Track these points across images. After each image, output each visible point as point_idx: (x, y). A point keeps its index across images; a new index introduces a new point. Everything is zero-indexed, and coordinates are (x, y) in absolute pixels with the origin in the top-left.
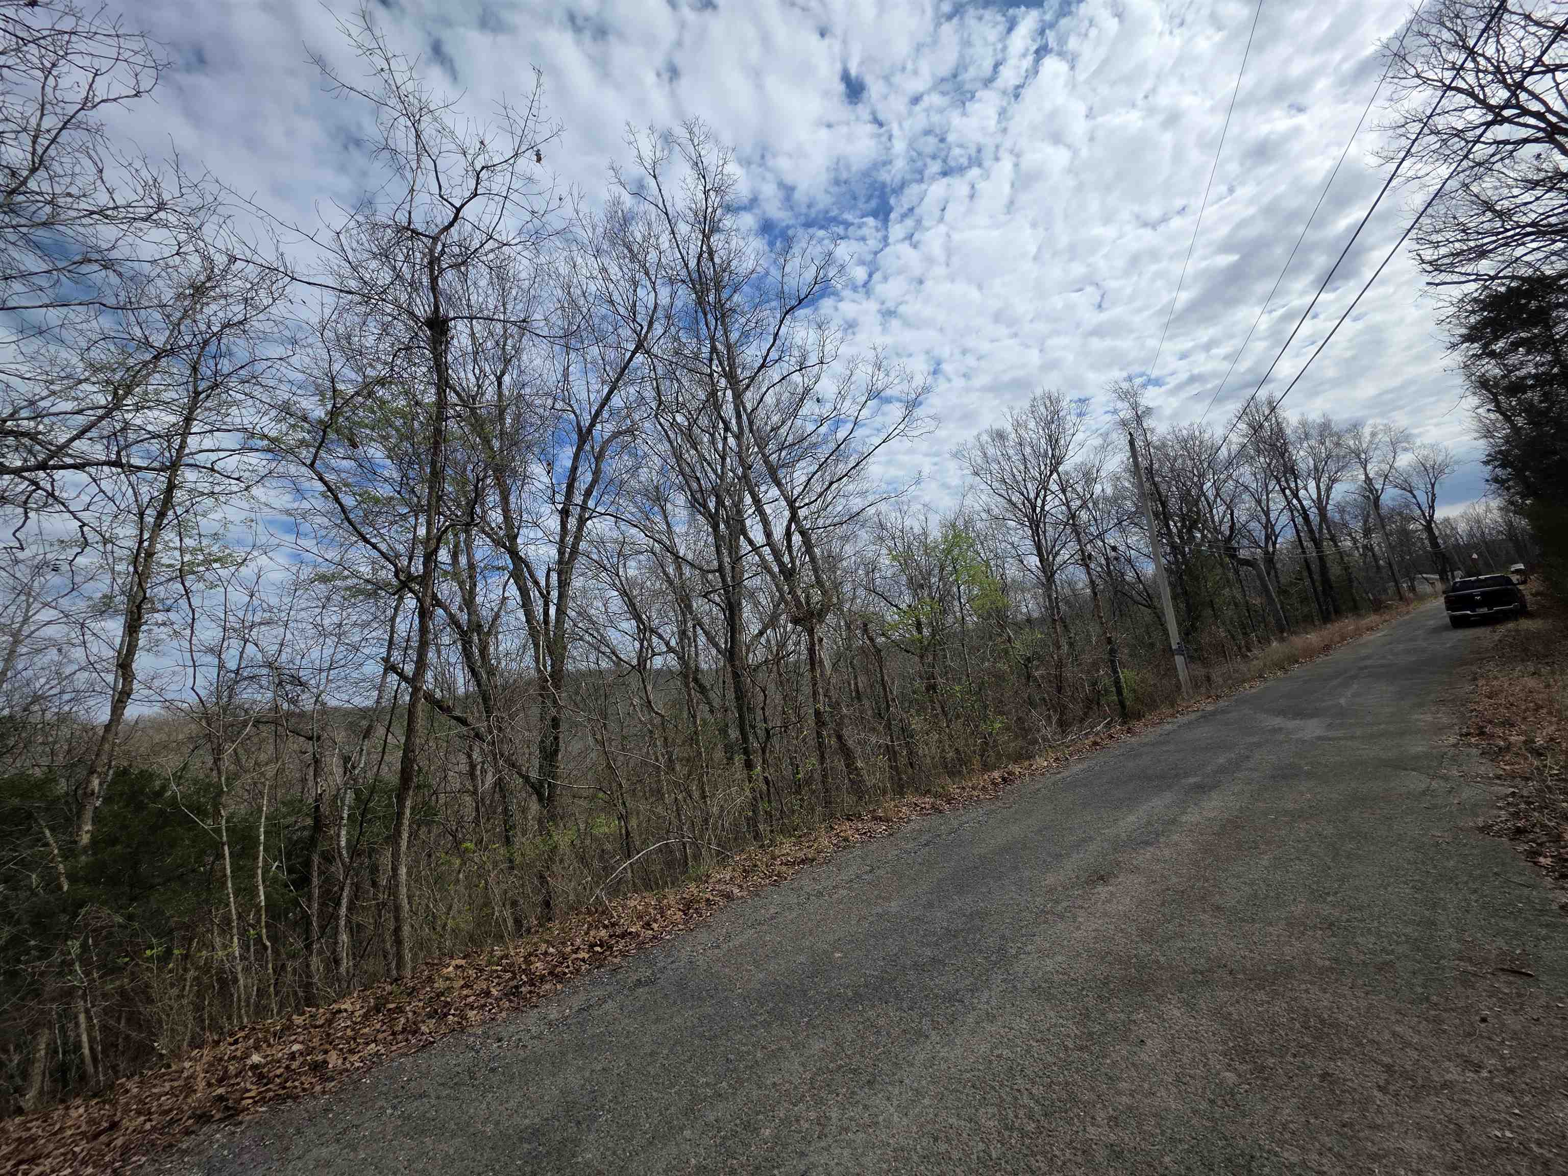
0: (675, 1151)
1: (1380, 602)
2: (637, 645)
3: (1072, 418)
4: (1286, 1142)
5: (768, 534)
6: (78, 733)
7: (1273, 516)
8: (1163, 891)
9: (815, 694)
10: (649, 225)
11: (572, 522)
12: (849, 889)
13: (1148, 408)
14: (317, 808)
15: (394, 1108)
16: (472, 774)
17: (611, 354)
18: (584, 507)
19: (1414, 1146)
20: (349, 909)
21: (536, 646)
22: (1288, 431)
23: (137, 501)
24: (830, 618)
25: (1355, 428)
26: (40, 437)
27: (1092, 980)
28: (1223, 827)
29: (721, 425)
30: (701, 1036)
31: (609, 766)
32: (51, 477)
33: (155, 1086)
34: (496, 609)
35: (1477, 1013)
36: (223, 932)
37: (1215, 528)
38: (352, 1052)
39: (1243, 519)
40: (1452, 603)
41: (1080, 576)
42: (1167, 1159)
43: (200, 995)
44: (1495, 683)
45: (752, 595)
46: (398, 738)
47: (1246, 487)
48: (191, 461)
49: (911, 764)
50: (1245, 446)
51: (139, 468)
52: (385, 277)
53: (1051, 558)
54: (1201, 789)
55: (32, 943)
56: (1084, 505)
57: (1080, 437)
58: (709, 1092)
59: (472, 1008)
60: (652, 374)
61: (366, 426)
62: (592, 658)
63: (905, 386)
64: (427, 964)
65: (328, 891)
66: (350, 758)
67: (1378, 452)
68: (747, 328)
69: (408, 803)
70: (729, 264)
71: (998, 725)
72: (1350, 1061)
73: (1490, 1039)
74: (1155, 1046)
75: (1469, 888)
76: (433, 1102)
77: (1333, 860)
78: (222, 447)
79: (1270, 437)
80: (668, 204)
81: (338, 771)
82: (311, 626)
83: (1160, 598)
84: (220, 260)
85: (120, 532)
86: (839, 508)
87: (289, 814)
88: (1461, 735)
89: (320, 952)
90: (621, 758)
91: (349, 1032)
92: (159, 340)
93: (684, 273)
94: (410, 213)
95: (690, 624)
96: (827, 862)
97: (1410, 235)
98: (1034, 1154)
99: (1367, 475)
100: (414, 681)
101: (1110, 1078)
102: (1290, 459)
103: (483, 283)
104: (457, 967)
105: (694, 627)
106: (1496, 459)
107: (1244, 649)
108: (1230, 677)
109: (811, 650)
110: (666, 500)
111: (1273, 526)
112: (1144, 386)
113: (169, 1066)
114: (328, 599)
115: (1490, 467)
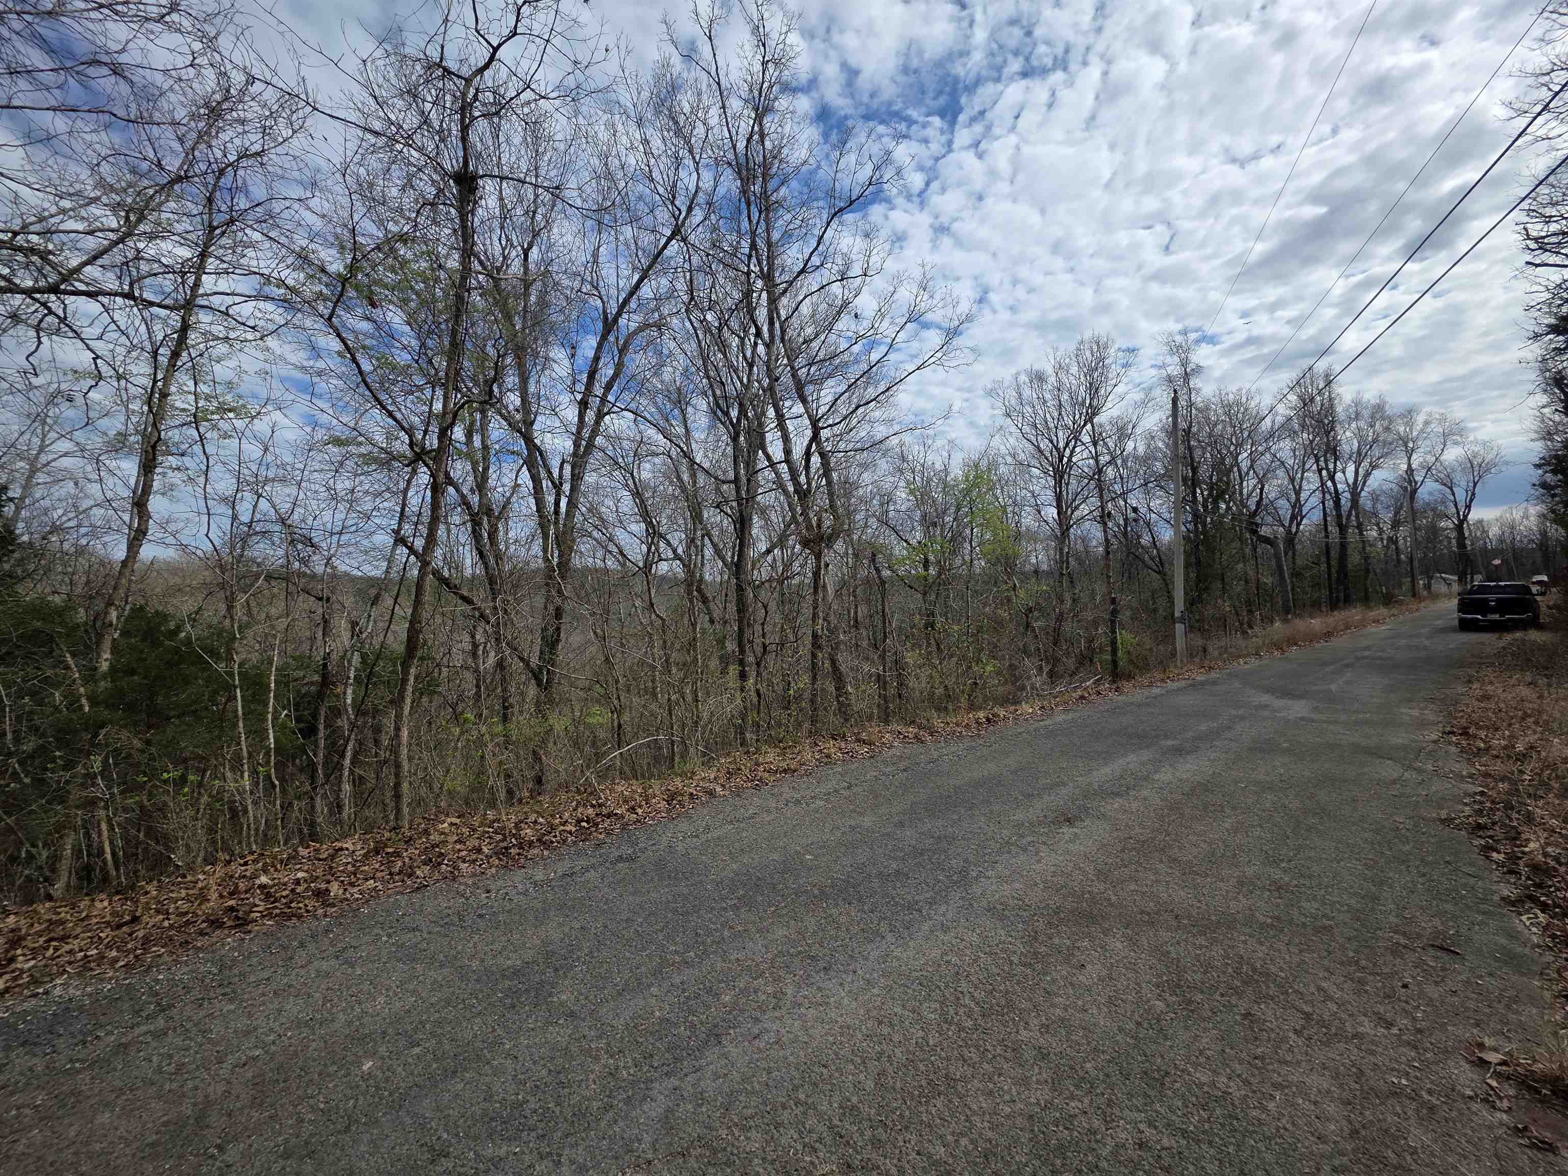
0: (642, 1003)
1: (1392, 597)
2: (644, 548)
3: (1114, 370)
4: (1200, 1065)
5: (788, 452)
6: (96, 566)
7: (1304, 496)
8: (1126, 839)
9: (815, 617)
10: (699, 94)
11: (590, 416)
12: (827, 801)
13: (1198, 366)
14: (325, 665)
15: (389, 936)
16: (474, 655)
17: (646, 239)
18: (603, 400)
19: (1318, 1082)
20: (352, 763)
21: (545, 536)
22: (1339, 409)
23: (150, 338)
24: (839, 546)
25: (1409, 414)
26: (51, 257)
27: (1044, 908)
28: (1193, 789)
29: (753, 330)
30: (674, 911)
31: (607, 659)
32: (63, 303)
33: (172, 891)
34: (508, 494)
35: (1400, 979)
36: (232, 769)
37: (1241, 501)
38: (352, 885)
39: (1272, 496)
40: (1464, 606)
41: (1096, 533)
42: (1088, 1065)
43: (213, 820)
44: (1489, 687)
45: (763, 512)
46: (405, 609)
47: (1283, 463)
48: (206, 303)
49: (900, 696)
50: (1290, 419)
51: (152, 304)
52: (411, 121)
53: (1069, 512)
54: (1179, 751)
55: (58, 753)
56: (1113, 461)
57: (1120, 389)
58: (677, 959)
59: (464, 861)
60: (687, 266)
61: (386, 286)
62: (600, 554)
63: (949, 311)
64: (424, 818)
65: (334, 744)
66: (358, 624)
67: (1428, 442)
68: (791, 226)
69: (413, 671)
70: (780, 152)
71: (989, 668)
72: (1273, 1006)
73: (1407, 1002)
74: (1093, 972)
75: (1419, 872)
76: (425, 936)
77: (1293, 832)
78: (237, 291)
79: (1319, 413)
80: (721, 73)
81: (346, 636)
82: (324, 489)
83: (1172, 564)
84: (238, 78)
85: (134, 369)
86: (863, 434)
87: (297, 668)
88: (1444, 733)
89: (325, 796)
90: (619, 655)
91: (349, 867)
92: (173, 164)
93: (730, 156)
94: (442, 47)
95: (699, 533)
96: (808, 774)
97: (1525, 205)
98: (967, 1046)
99: (1409, 465)
100: (424, 558)
101: (1048, 993)
102: (1334, 438)
103: (517, 140)
104: (452, 824)
105: (703, 536)
106: (1549, 464)
107: (1245, 626)
108: (1226, 651)
109: (816, 574)
110: (687, 403)
111: (1301, 506)
112: (1198, 342)
113: (184, 876)
114: (341, 464)
115: (1540, 472)
